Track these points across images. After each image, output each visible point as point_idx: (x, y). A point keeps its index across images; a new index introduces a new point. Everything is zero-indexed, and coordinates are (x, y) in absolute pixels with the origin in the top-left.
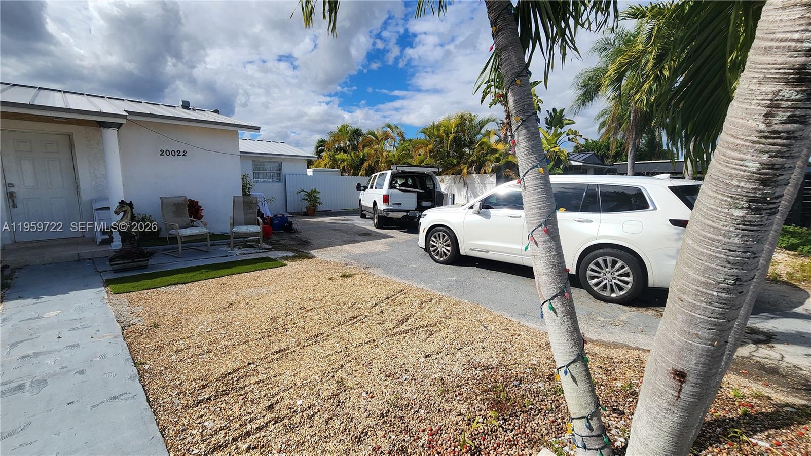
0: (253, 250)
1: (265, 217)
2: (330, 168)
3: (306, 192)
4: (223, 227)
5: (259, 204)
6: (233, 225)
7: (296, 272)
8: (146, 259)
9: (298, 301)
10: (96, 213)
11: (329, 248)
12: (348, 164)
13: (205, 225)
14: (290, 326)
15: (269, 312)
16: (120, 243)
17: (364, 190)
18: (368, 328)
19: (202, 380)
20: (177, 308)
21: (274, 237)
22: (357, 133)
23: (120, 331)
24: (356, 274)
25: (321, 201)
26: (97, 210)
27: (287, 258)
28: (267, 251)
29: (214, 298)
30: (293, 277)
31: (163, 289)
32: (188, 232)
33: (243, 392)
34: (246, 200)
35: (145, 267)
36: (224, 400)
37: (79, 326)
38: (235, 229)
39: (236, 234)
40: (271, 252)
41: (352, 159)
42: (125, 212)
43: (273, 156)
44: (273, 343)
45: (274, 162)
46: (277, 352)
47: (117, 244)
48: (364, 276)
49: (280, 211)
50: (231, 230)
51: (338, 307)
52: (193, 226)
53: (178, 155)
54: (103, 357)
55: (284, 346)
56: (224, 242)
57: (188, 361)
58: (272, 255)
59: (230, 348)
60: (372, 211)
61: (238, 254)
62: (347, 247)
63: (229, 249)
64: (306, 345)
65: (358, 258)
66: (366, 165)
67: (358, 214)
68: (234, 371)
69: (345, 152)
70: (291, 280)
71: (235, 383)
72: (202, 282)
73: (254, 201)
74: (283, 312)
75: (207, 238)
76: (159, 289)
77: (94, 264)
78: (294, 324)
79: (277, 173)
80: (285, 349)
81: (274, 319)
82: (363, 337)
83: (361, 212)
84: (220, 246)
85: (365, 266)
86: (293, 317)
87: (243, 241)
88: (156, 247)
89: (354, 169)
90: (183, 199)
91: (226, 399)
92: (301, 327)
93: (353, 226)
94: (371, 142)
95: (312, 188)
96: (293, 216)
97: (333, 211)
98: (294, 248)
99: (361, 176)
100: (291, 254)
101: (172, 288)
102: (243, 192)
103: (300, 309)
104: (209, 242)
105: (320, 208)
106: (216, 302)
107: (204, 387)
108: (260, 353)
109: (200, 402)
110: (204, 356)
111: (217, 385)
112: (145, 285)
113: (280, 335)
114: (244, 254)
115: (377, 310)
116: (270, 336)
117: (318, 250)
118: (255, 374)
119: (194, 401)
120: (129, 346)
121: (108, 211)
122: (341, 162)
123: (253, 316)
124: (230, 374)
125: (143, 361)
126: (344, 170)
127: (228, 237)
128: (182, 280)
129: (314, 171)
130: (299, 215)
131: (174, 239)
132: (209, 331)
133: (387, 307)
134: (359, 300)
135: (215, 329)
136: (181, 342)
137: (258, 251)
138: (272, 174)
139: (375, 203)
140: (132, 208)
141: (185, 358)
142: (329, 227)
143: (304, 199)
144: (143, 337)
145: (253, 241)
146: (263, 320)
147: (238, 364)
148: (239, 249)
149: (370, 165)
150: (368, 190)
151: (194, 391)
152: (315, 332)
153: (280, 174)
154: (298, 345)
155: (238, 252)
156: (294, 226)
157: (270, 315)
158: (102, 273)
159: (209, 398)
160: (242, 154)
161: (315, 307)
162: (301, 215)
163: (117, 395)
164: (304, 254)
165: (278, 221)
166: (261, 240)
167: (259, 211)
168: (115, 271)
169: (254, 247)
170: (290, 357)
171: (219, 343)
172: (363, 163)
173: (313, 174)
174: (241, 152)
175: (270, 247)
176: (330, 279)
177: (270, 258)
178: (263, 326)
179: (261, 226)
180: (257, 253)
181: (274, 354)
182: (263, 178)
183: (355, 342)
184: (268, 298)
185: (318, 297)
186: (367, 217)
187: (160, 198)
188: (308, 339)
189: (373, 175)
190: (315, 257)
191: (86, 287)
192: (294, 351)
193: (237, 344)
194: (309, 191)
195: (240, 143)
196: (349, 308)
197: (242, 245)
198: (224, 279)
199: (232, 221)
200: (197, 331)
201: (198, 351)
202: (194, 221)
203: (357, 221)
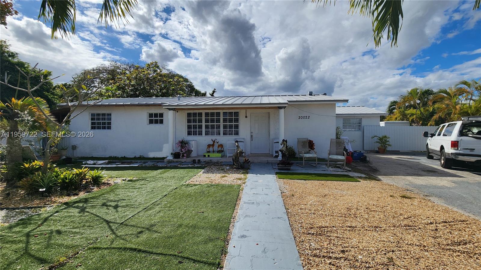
0: (339, 170)
1: (348, 151)
2: (400, 120)
3: (378, 137)
4: (324, 155)
5: (346, 144)
6: (330, 154)
7: (366, 187)
8: (290, 166)
9: (365, 204)
10: (274, 144)
11: (393, 176)
12: (417, 117)
13: (316, 153)
14: (358, 216)
15: (347, 205)
16: (281, 158)
17: (432, 137)
18: (420, 236)
19: (311, 225)
20: (301, 190)
21: (353, 164)
22: (428, 93)
23: (281, 193)
24: (415, 198)
25: (391, 143)
26: (274, 143)
27: (361, 178)
28: (348, 171)
29: (318, 190)
30: (364, 189)
31: (296, 180)
32: (307, 155)
33: (329, 238)
34: (338, 141)
35: (289, 170)
36: (320, 238)
37: (268, 188)
38: (330, 157)
39: (331, 159)
40: (350, 173)
41: (421, 113)
42: (284, 144)
43: (356, 115)
44: (347, 221)
45: (357, 119)
46: (349, 227)
47: (280, 158)
48: (423, 201)
49: (359, 149)
50: (328, 157)
51: (396, 216)
52: (310, 153)
53: (306, 118)
54: (275, 201)
55: (354, 225)
56: (324, 163)
57: (305, 214)
58: (351, 174)
59: (324, 216)
60: (439, 154)
61: (331, 170)
62: (410, 178)
63: (327, 167)
64: (368, 229)
65: (419, 187)
66: (436, 117)
67: (426, 155)
68: (325, 227)
69: (415, 107)
70: (362, 190)
71: (326, 232)
72: (312, 181)
73: (342, 142)
74: (355, 207)
75: (316, 160)
76: (294, 180)
77: (272, 165)
78: (361, 215)
79: (358, 125)
80: (354, 227)
81: (349, 209)
82: (414, 240)
83: (429, 154)
84: (322, 165)
85: (426, 194)
86: (361, 212)
87: (334, 164)
88: (294, 161)
89: (424, 120)
90: (306, 140)
91: (321, 237)
92: (366, 219)
93: (418, 164)
94: (442, 98)
95: (384, 135)
96: (368, 153)
97: (401, 151)
98: (366, 172)
99: (431, 125)
100: (363, 176)
101: (300, 181)
102: (336, 136)
103: (367, 208)
104: (317, 162)
105: (389, 149)
106: (318, 192)
107: (311, 228)
108: (339, 224)
109: (309, 234)
110: (312, 215)
111: (317, 230)
112: (289, 177)
113: (352, 219)
114: (334, 171)
115: (433, 227)
116: (346, 217)
117: (385, 176)
118: (336, 232)
119: (307, 232)
120: (284, 200)
121: (277, 144)
122: (410, 116)
123: (337, 204)
124: (323, 227)
125: (288, 208)
126: (413, 121)
127: (327, 161)
128: (304, 179)
129: (385, 123)
130: (373, 152)
131: (301, 158)
132: (315, 205)
133: (442, 228)
134: (415, 216)
135: (317, 205)
136: (303, 206)
137: (343, 171)
138: (354, 126)
139: (442, 148)
140: (287, 143)
141: (304, 213)
142: (396, 162)
143: (377, 142)
144: (288, 198)
145: (340, 164)
146: (342, 208)
147: (327, 225)
148: (332, 168)
149: (440, 117)
150: (436, 137)
151: (307, 228)
152: (376, 225)
153: (360, 126)
154: (362, 228)
155: (331, 169)
156: (368, 159)
157: (347, 207)
158: (275, 169)
159: (313, 234)
160: (337, 115)
161: (378, 210)
162: (374, 153)
163: (280, 217)
164: (373, 177)
165: (356, 155)
166: (345, 164)
167: (345, 148)
168: (279, 169)
169: (341, 168)
170: (357, 232)
171: (319, 211)
172: (433, 116)
173: (385, 125)
174: (336, 114)
175: (350, 169)
176: (391, 196)
177: (350, 176)
178: (342, 211)
179: (345, 157)
180: (342, 171)
181: (347, 227)
182: (349, 129)
183: (407, 241)
184: (346, 197)
185: (380, 205)
186: (434, 158)
187: (298, 138)
188: (370, 227)
189: (442, 125)
190: (381, 180)
191: (270, 174)
192: (360, 230)
193: (328, 215)
194: (381, 136)
195: (336, 109)
196: (405, 218)
197: (333, 166)
198: (323, 182)
199: (329, 152)
200: (310, 203)
201: (310, 212)
202: (310, 151)
203: (424, 161)
